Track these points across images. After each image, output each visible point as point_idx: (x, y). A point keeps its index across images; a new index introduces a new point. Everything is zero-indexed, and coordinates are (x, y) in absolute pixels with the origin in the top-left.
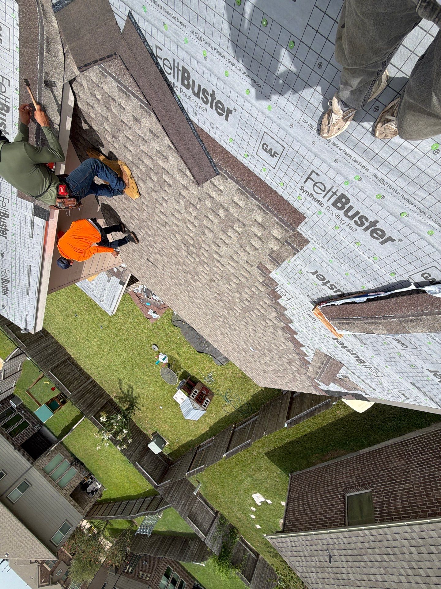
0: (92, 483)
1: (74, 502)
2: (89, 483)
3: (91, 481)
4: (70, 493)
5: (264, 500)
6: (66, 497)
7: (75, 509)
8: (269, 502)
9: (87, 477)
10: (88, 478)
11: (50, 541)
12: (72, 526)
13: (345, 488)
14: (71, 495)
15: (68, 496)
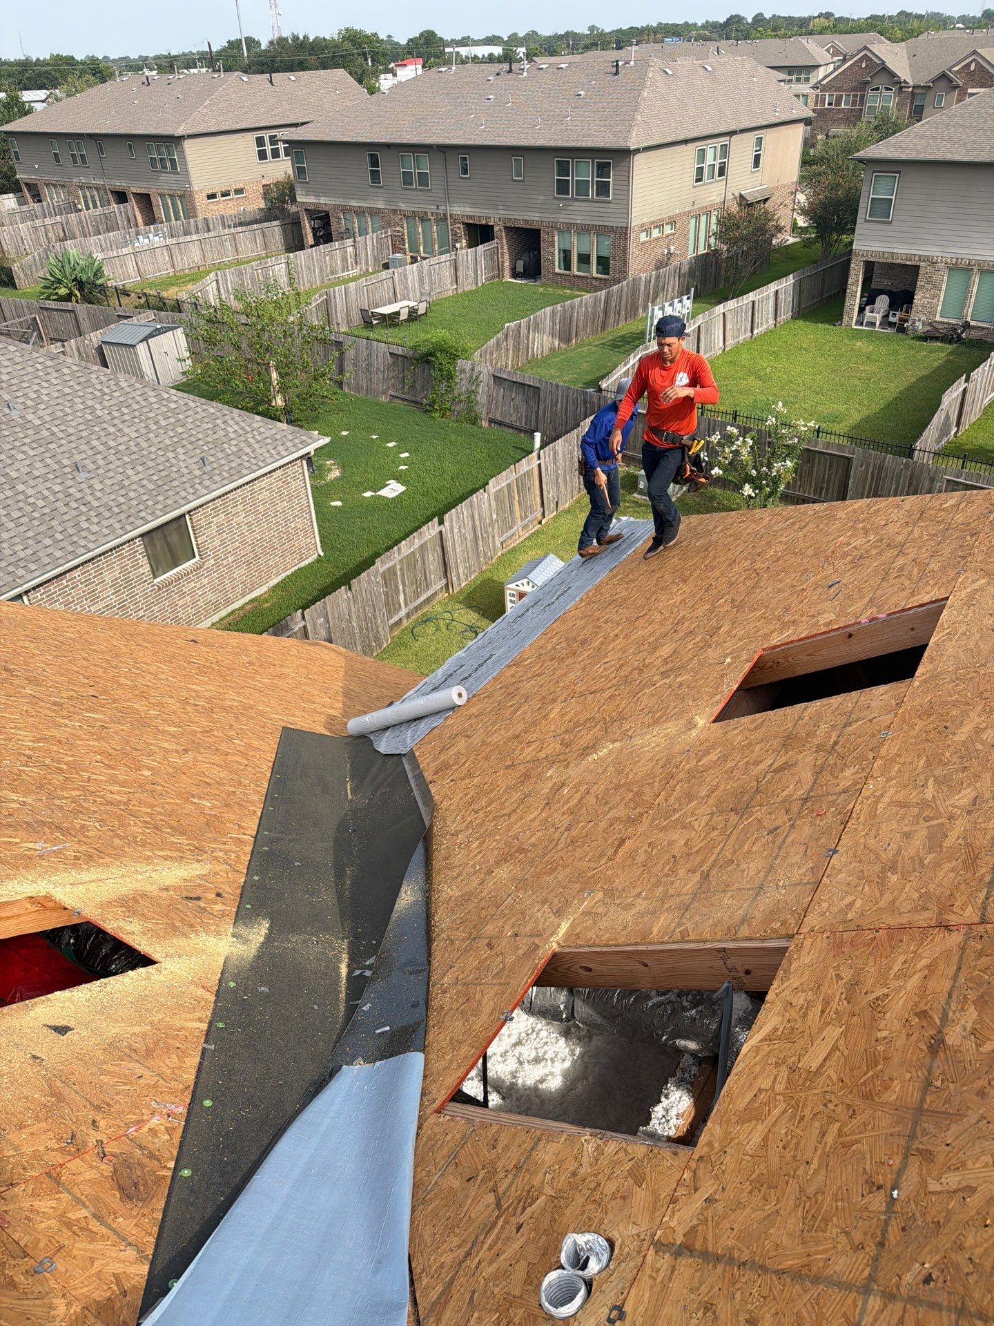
0: (886, 316)
1: (899, 261)
2: (891, 313)
3: (891, 319)
4: (921, 271)
5: (378, 493)
6: (926, 259)
7: (885, 250)
8: (368, 494)
9: (906, 321)
10: (900, 320)
11: (899, 172)
12: (866, 221)
13: (201, 567)
14: (919, 267)
15: (922, 264)
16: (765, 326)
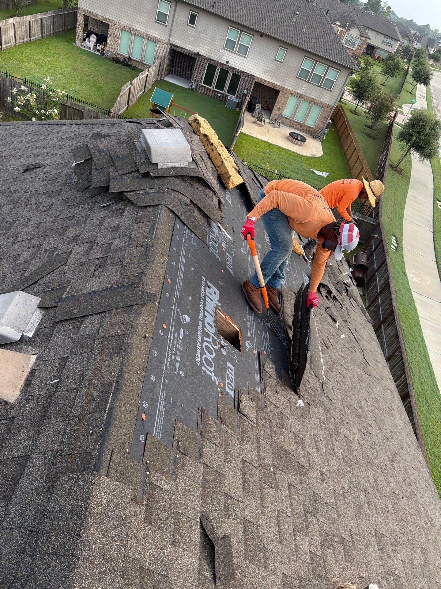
1: (100, 19)
2: (98, 45)
3: (98, 48)
4: (110, 27)
7: (93, 11)
14: (109, 24)
16: (37, 37)
